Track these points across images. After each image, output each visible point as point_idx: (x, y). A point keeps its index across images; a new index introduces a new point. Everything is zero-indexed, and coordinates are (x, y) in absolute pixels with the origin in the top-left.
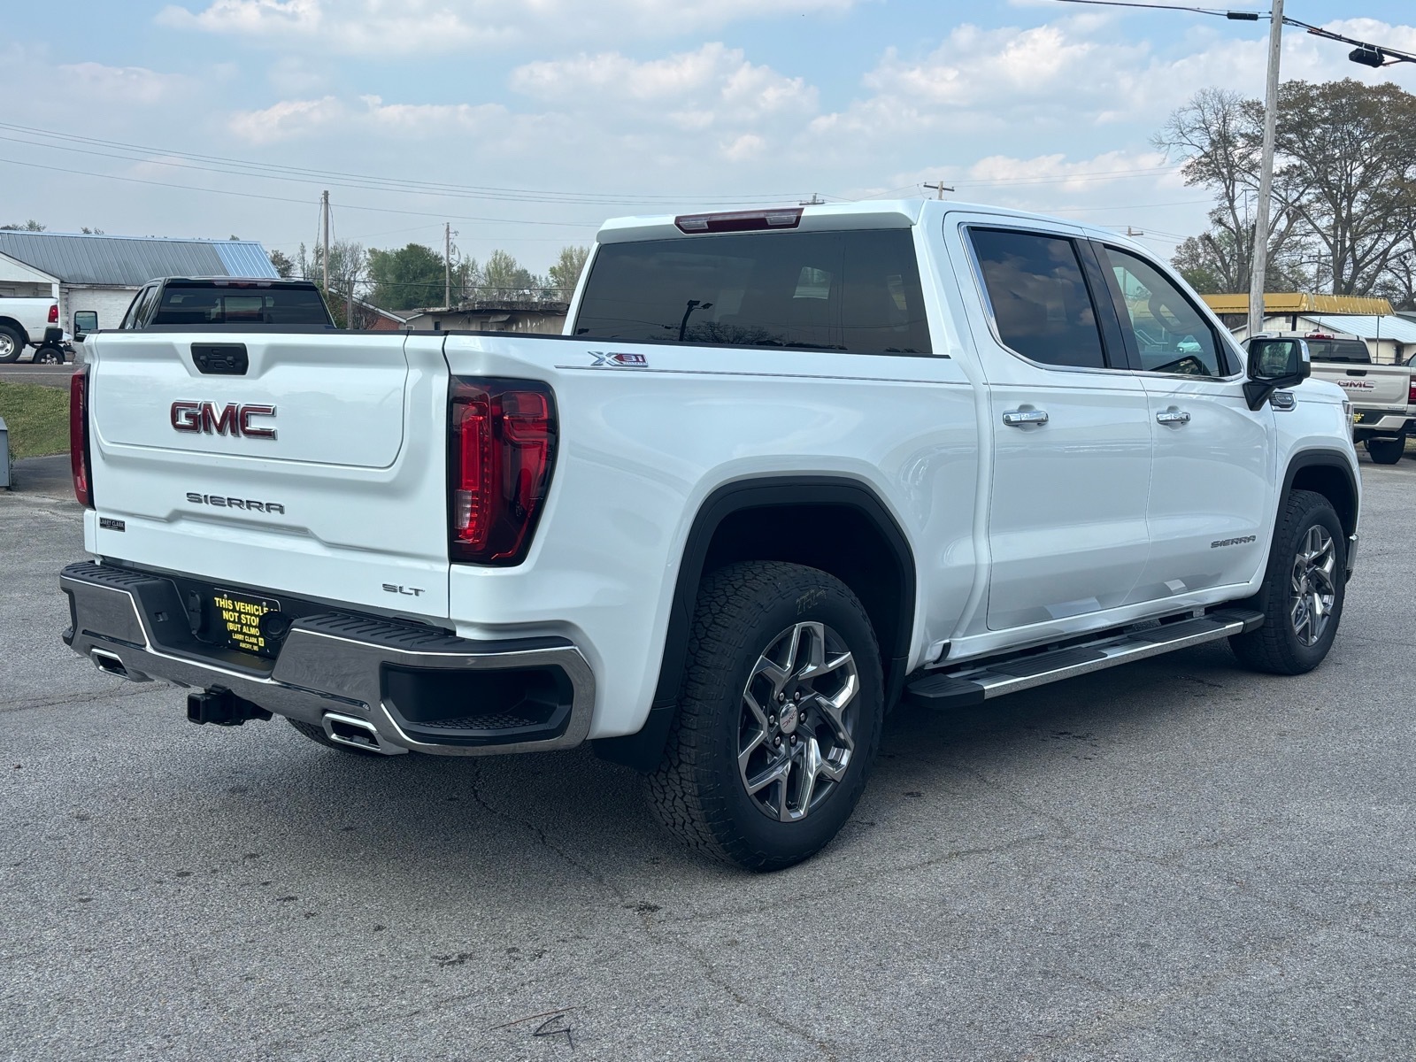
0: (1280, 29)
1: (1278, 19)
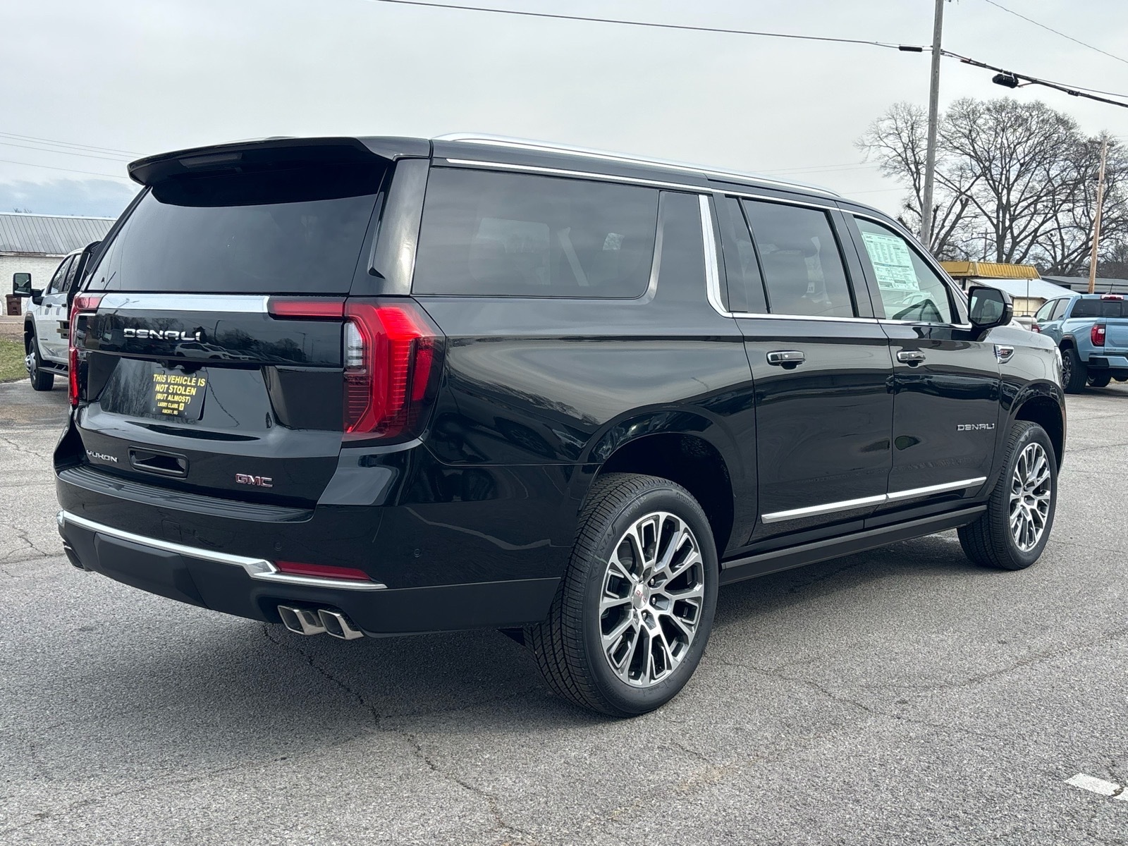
0: (939, 59)
1: (937, 52)
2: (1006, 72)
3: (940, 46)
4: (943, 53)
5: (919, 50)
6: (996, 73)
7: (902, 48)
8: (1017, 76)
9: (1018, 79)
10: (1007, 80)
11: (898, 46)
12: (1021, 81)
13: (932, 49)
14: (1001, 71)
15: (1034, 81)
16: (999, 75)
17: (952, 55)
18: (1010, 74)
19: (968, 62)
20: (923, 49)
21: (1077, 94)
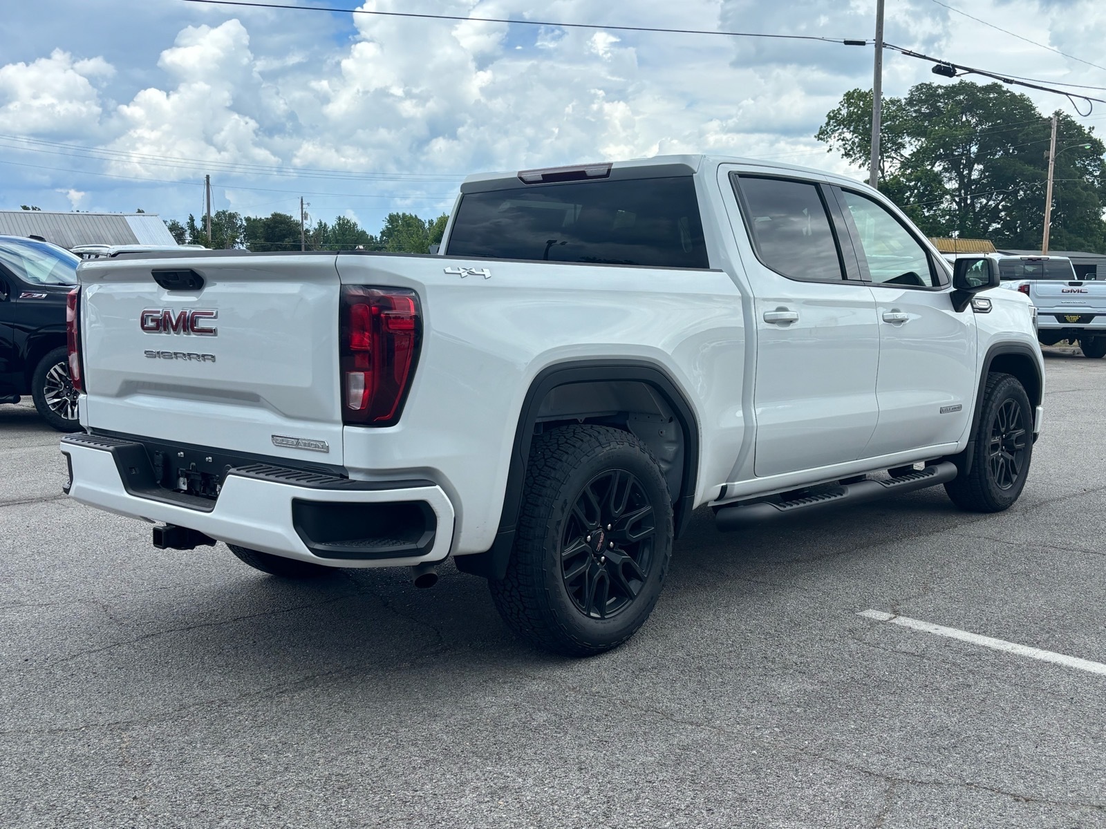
0: (881, 52)
1: (880, 45)
2: (943, 63)
3: (882, 39)
4: (885, 45)
5: (863, 43)
6: (935, 64)
7: (847, 43)
8: (954, 66)
9: (956, 69)
10: (945, 70)
11: (843, 41)
12: (959, 71)
13: (874, 42)
14: (940, 62)
15: (971, 71)
16: (937, 65)
17: (893, 47)
18: (949, 64)
19: (909, 53)
20: (867, 42)
21: (1011, 82)
